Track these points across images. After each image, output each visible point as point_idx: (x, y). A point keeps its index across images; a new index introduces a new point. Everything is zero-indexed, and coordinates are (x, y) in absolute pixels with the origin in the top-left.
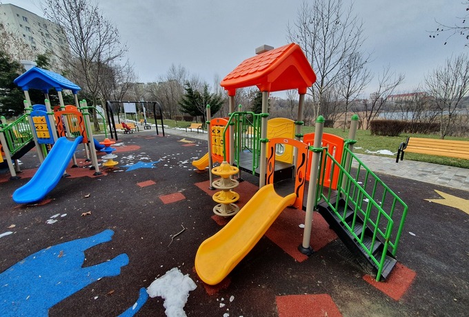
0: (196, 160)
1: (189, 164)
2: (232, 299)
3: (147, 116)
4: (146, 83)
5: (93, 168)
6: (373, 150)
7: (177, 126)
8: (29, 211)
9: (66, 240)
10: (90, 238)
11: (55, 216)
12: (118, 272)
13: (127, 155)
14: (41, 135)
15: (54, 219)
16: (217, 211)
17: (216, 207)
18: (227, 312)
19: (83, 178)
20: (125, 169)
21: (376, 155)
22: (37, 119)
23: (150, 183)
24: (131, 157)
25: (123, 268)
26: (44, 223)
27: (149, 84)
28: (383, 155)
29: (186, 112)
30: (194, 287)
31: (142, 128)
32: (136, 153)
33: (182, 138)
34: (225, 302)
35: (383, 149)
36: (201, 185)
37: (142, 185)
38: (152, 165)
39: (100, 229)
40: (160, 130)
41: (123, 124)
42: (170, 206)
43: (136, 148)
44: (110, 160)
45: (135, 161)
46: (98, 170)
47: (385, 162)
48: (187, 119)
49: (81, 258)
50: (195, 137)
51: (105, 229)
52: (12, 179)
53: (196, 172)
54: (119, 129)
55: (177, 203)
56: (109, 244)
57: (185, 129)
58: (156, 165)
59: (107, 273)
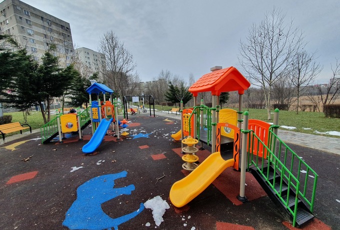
0: (174, 133)
1: (169, 136)
2: (189, 217)
3: (145, 103)
4: (145, 82)
5: (116, 136)
6: (322, 131)
7: (163, 110)
8: (88, 157)
9: (106, 174)
10: (116, 174)
11: (100, 161)
12: (130, 193)
13: (133, 129)
14: (94, 117)
15: (100, 162)
16: (185, 167)
17: (184, 164)
18: (186, 223)
19: (111, 141)
20: (132, 137)
21: (324, 135)
22: (94, 109)
23: (146, 147)
24: (135, 130)
25: (132, 192)
26: (95, 164)
27: (147, 82)
28: (332, 136)
29: (169, 101)
30: (168, 207)
31: (141, 111)
32: (138, 128)
33: (165, 118)
34: (186, 218)
35: (333, 131)
36: (176, 150)
37: (141, 147)
38: (147, 136)
39: (121, 170)
40: (152, 113)
41: (131, 109)
42: (157, 161)
43: (138, 124)
44: (125, 132)
45: (138, 133)
46: (119, 138)
47: (332, 142)
48: (169, 105)
49: (113, 184)
50: (174, 118)
51: (123, 170)
52: (80, 140)
53: (173, 142)
54: (129, 112)
55: (161, 160)
56: (125, 178)
57: (168, 112)
58: (149, 136)
59: (125, 193)
